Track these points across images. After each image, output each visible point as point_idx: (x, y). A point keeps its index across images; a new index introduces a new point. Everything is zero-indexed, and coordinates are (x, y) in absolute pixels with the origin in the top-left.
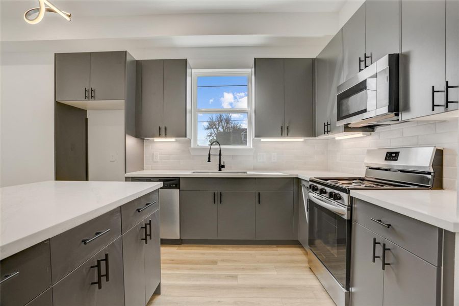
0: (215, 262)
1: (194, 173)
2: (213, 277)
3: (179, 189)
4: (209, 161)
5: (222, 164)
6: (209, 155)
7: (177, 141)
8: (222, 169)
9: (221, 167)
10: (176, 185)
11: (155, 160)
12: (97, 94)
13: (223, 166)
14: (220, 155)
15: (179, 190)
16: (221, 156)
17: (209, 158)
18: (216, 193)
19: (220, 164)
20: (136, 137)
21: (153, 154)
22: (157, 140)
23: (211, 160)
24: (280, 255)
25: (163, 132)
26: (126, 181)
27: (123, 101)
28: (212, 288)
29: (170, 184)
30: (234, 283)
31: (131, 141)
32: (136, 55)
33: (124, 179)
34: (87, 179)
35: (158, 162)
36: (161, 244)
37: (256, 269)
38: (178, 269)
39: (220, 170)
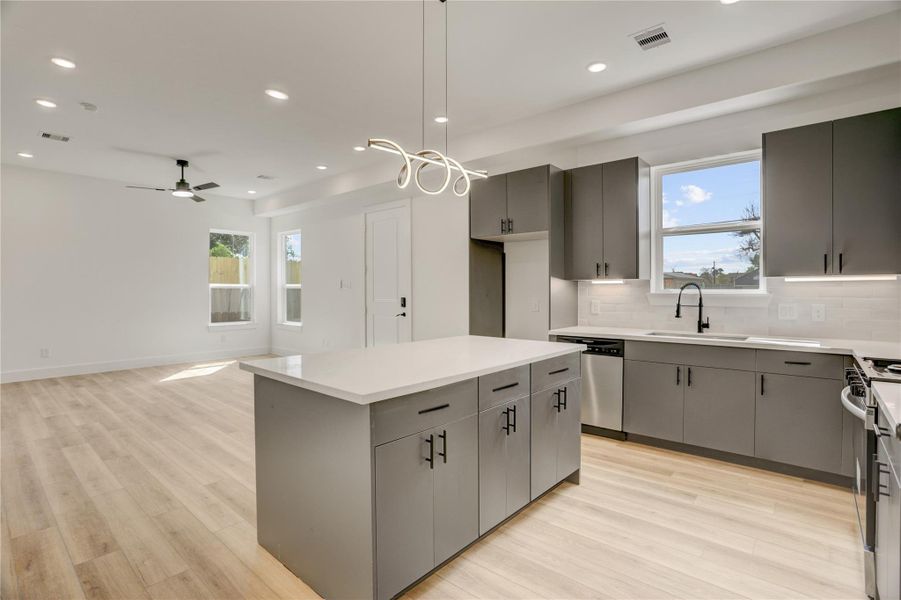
0: (670, 473)
1: (653, 334)
2: (659, 488)
3: (622, 356)
4: (678, 316)
5: (704, 321)
6: (679, 306)
7: (626, 283)
8: (705, 329)
9: (702, 326)
10: (618, 350)
11: (593, 311)
12: (515, 226)
13: (707, 326)
14: (701, 306)
15: (621, 359)
16: (703, 308)
17: (678, 311)
18: (681, 368)
19: (700, 322)
20: (565, 279)
21: (591, 304)
22: (594, 282)
23: (681, 315)
24: (803, 493)
25: (603, 270)
26: (550, 340)
27: (547, 232)
28: (650, 497)
29: (610, 349)
30: (687, 502)
31: (558, 285)
32: (562, 163)
33: (548, 337)
34: (504, 336)
35: (596, 314)
36: (583, 432)
37: (736, 497)
38: (610, 467)
39: (700, 331)
